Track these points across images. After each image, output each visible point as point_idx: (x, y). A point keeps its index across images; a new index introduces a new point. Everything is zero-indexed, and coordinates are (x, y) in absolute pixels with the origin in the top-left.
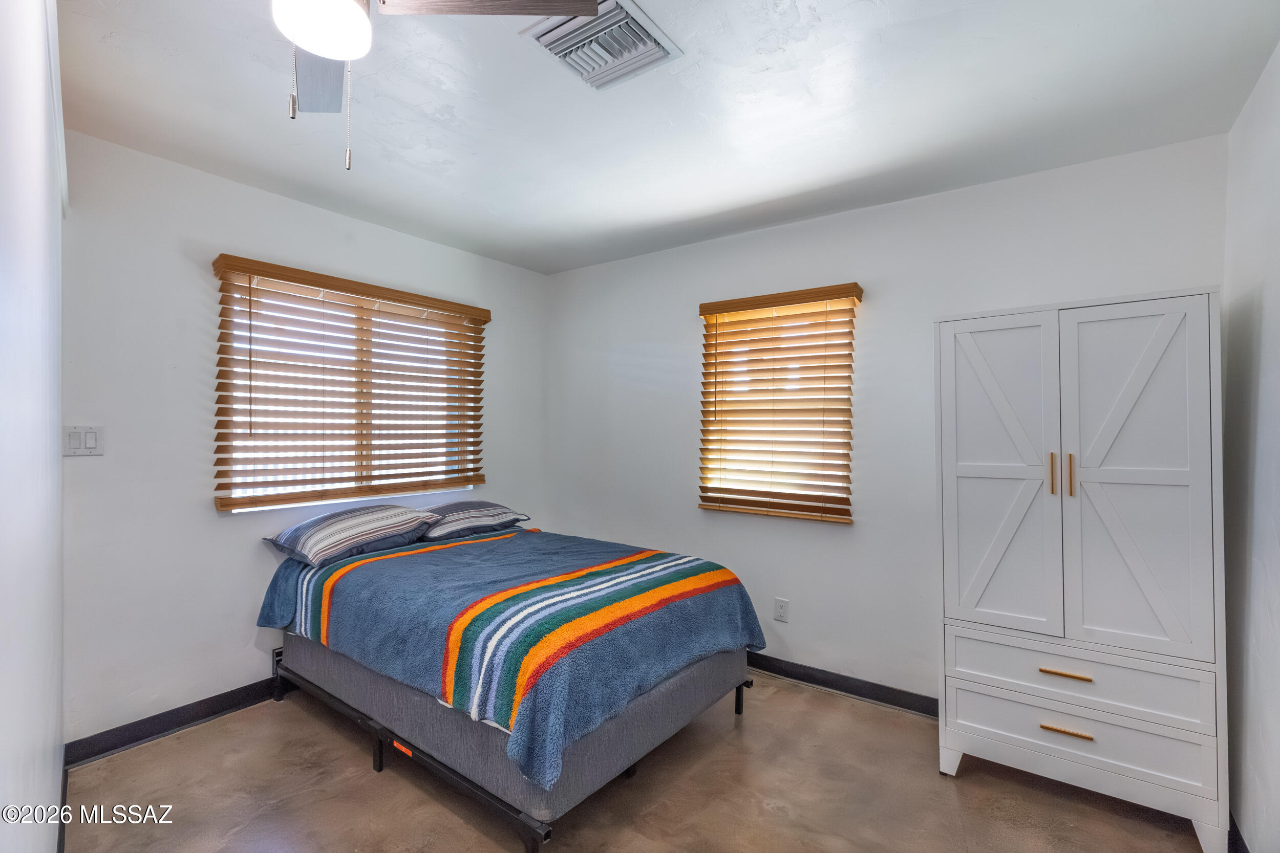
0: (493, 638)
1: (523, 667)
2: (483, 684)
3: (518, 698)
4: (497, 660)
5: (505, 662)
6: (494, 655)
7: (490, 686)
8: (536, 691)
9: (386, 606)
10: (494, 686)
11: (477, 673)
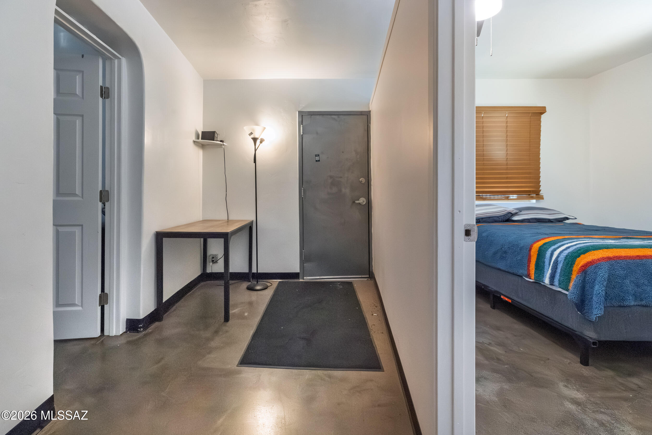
0: (557, 250)
1: (576, 263)
2: (552, 269)
3: (574, 277)
4: (560, 259)
5: (565, 260)
6: (558, 257)
7: (556, 270)
8: (585, 273)
9: (495, 239)
10: (559, 270)
11: (548, 265)
